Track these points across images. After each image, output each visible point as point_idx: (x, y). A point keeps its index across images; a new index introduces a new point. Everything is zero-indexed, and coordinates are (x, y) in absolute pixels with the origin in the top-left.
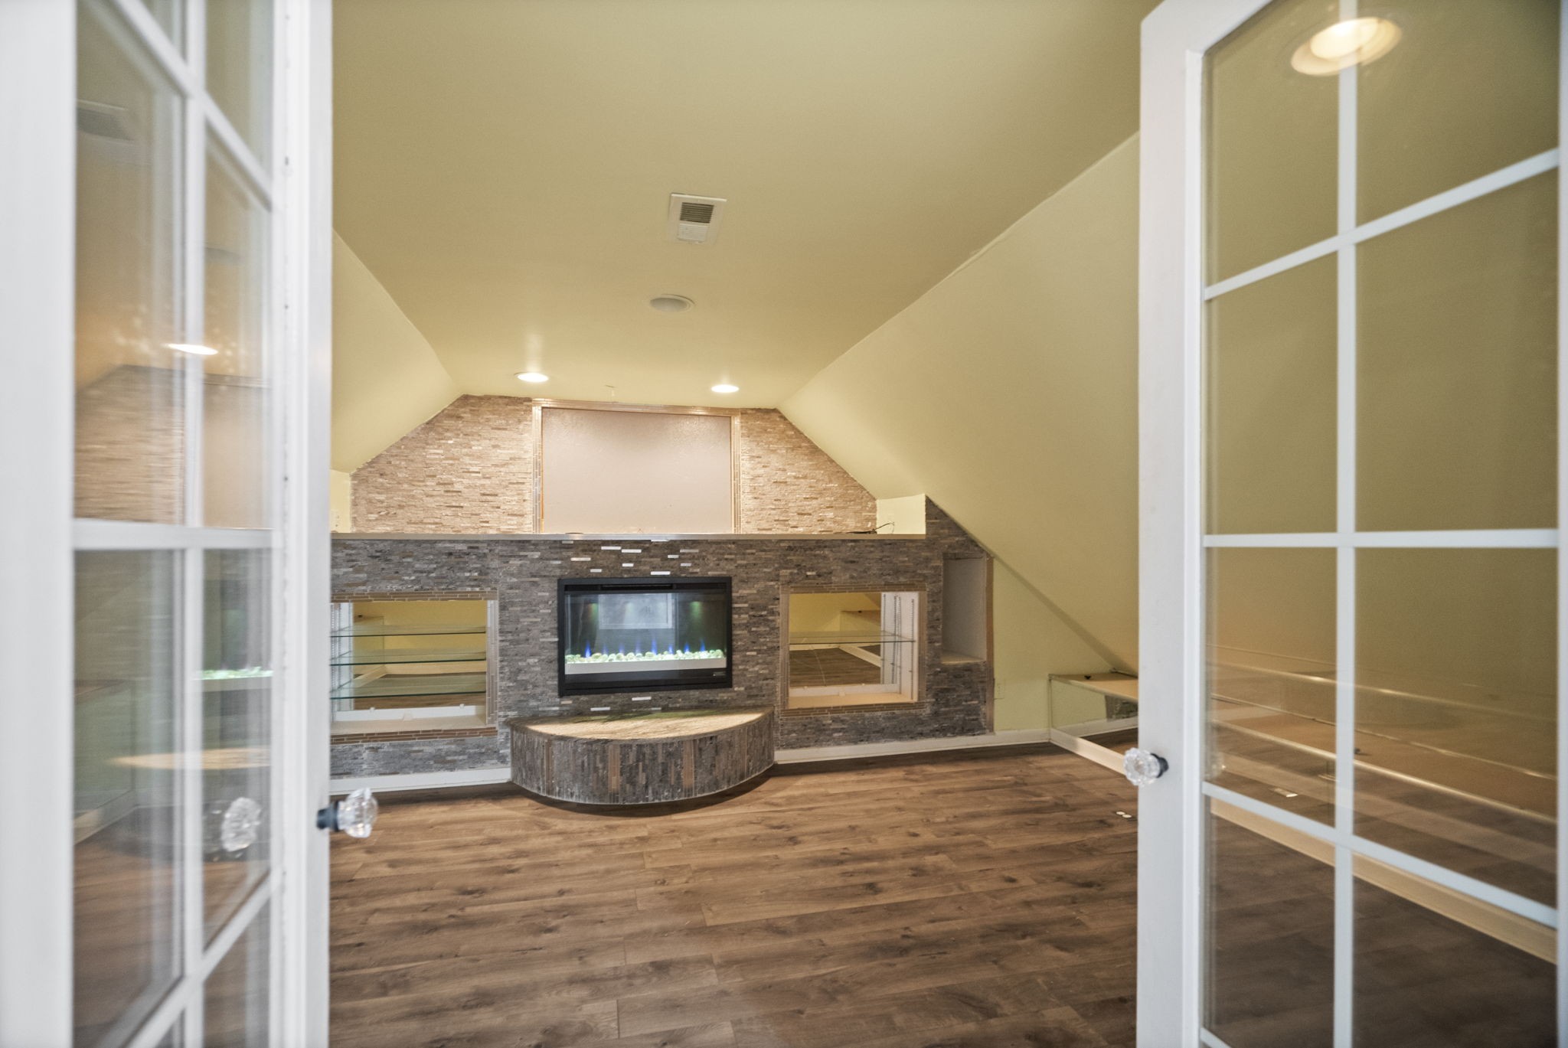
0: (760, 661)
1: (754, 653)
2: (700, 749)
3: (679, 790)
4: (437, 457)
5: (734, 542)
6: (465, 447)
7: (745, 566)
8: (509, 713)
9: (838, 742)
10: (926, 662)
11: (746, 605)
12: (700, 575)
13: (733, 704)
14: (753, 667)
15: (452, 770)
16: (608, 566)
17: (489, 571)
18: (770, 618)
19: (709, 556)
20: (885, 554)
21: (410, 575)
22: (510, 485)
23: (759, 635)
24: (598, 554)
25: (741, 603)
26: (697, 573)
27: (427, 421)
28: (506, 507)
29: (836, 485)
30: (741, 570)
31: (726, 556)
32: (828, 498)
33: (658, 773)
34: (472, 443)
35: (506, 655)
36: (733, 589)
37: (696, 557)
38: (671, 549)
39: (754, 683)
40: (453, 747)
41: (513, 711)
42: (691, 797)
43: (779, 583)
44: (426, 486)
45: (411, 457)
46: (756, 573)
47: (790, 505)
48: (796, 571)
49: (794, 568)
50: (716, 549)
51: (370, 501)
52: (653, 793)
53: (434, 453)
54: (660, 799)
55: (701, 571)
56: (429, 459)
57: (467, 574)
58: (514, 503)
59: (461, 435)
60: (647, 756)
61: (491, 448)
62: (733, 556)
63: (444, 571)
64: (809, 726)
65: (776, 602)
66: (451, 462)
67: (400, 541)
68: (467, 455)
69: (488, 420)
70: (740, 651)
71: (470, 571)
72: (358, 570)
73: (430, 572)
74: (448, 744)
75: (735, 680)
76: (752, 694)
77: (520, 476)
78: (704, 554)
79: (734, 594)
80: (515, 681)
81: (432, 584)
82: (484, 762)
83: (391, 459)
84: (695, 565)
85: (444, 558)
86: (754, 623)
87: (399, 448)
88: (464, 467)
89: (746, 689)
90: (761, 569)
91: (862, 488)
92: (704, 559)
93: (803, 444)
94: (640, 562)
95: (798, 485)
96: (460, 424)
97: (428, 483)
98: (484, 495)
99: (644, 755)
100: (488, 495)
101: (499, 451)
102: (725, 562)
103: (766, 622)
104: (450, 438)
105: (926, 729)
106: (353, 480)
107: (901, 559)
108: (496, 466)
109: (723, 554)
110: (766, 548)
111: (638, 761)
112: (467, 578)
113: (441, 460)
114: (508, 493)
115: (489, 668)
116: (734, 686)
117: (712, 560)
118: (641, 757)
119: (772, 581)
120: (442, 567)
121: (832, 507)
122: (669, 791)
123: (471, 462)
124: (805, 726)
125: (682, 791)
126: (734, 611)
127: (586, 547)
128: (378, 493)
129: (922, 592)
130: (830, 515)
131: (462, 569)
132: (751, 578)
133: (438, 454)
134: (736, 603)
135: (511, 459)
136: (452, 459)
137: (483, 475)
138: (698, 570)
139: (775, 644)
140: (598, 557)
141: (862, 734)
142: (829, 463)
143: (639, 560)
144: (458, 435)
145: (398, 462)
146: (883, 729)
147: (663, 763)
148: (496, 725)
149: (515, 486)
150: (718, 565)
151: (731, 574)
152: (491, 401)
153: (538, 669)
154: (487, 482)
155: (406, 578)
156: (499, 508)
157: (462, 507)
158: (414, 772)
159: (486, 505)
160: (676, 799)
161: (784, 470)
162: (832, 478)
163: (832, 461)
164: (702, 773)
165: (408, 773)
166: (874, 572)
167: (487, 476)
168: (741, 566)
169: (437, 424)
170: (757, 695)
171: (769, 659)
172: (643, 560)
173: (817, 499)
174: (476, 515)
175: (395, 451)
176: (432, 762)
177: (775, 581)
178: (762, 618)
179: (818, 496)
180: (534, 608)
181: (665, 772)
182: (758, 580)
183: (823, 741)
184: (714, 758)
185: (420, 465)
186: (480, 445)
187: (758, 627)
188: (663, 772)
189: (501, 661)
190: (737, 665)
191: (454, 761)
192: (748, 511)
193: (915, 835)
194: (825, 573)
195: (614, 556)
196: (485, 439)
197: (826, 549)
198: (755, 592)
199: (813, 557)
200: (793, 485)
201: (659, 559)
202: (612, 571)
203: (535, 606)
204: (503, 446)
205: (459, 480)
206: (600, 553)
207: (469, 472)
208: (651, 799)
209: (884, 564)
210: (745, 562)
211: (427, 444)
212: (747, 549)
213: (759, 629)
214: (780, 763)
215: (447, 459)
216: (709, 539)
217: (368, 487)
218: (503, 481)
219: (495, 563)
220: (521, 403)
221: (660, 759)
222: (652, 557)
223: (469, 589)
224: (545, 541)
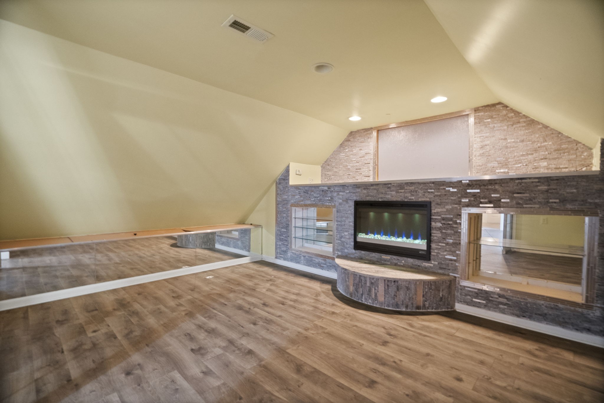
0: (448, 249)
1: (444, 245)
2: (388, 286)
3: (376, 302)
4: (343, 156)
5: (433, 183)
6: (351, 152)
7: (440, 196)
8: (339, 253)
9: (503, 312)
10: (597, 274)
11: (440, 217)
12: (414, 200)
13: (431, 270)
14: (443, 252)
15: (322, 269)
16: (373, 196)
17: (333, 197)
18: (455, 226)
19: (419, 191)
20: (551, 187)
21: (312, 198)
22: (365, 165)
23: (447, 235)
24: (369, 190)
25: (437, 216)
26: (413, 199)
27: (340, 144)
28: (364, 174)
29: (551, 143)
30: (437, 198)
31: (429, 191)
32: (543, 153)
33: (367, 290)
34: (353, 149)
35: (338, 230)
36: (432, 208)
37: (413, 191)
38: (400, 187)
39: (443, 261)
40: (323, 261)
41: (340, 252)
42: (382, 307)
43: (461, 206)
44: (340, 168)
45: (336, 158)
46: (446, 199)
47: (509, 160)
48: (473, 199)
49: (471, 197)
50: (423, 186)
51: (325, 175)
52: (365, 299)
53: (342, 155)
54: (367, 303)
55: (415, 198)
56: (341, 158)
57: (327, 198)
58: (366, 172)
59: (350, 147)
60: (363, 281)
61: (359, 151)
62: (433, 191)
63: (321, 197)
64: (481, 295)
65: (459, 217)
66: (347, 158)
67: (310, 187)
68: (352, 154)
69: (358, 140)
70: (436, 242)
71: (328, 197)
72: (301, 197)
73: (318, 197)
74: (322, 260)
75: (432, 257)
76: (442, 267)
77: (369, 160)
78: (416, 189)
79: (433, 211)
80: (341, 241)
81: (318, 202)
82: (331, 270)
83: (331, 159)
84: (412, 195)
85: (321, 193)
86: (445, 228)
87: (333, 155)
88: (351, 159)
89: (438, 263)
90: (449, 198)
91: (577, 143)
92: (416, 192)
93: (521, 120)
94: (386, 193)
95: (517, 147)
96: (350, 143)
97: (340, 167)
98: (357, 169)
99: (361, 280)
100: (358, 169)
101: (362, 151)
102: (428, 193)
103: (452, 228)
104: (347, 149)
105: (593, 327)
106: (321, 168)
107: (568, 191)
108: (361, 157)
109: (427, 189)
110: (452, 186)
111: (359, 282)
112: (327, 200)
113: (344, 158)
114: (365, 168)
115: (333, 234)
116: (432, 260)
117: (420, 193)
118: (360, 281)
119: (456, 204)
120: (321, 196)
121: (546, 159)
122: (371, 300)
123: (353, 157)
124: (477, 294)
125: (377, 302)
126: (432, 220)
127: (365, 187)
128: (328, 172)
129: (594, 218)
130: (545, 164)
131: (326, 197)
132: (442, 202)
133: (343, 155)
134: (434, 216)
135: (366, 154)
136: (347, 157)
137: (356, 161)
138: (413, 198)
139: (457, 241)
140: (369, 191)
141: (525, 312)
142: (544, 129)
143: (386, 192)
144: (349, 147)
145: (332, 160)
146: (546, 314)
147: (369, 287)
148: (335, 257)
149: (367, 165)
150: (424, 195)
151: (431, 200)
152: (359, 132)
153: (348, 237)
154: (358, 164)
155: (312, 199)
156: (361, 174)
157: (350, 175)
158: (314, 267)
159: (357, 173)
160: (375, 305)
161: (506, 139)
162: (547, 139)
163: (546, 127)
164: (388, 298)
165: (312, 267)
166: (539, 200)
167: (358, 162)
168: (437, 196)
169: (343, 144)
170: (445, 269)
171: (453, 249)
172: (388, 192)
173: (533, 154)
174: (354, 177)
175: (332, 156)
176: (317, 265)
177: (458, 204)
178: (449, 225)
179: (533, 152)
180: (347, 212)
181: (370, 291)
182: (447, 204)
183: (491, 307)
184: (396, 292)
185: (338, 160)
186: (355, 150)
187: (446, 230)
188: (369, 290)
189: (337, 232)
190: (434, 250)
191: (323, 267)
192: (477, 166)
193: (459, 380)
194: (495, 200)
195: (375, 191)
196: (357, 147)
197: (496, 185)
198: (445, 210)
199: (486, 190)
200: (513, 147)
201: (395, 192)
202: (375, 198)
203: (347, 211)
204: (363, 149)
205: (349, 164)
206: (370, 190)
207: (352, 161)
208: (364, 302)
209: (549, 195)
210: (439, 194)
211: (340, 152)
212: (441, 186)
213: (447, 232)
214: (457, 310)
215: (346, 157)
216: (419, 181)
217: (325, 170)
218: (363, 163)
219: (335, 194)
220: (369, 130)
221: (368, 284)
222: (391, 191)
223: (328, 204)
224: (351, 185)
